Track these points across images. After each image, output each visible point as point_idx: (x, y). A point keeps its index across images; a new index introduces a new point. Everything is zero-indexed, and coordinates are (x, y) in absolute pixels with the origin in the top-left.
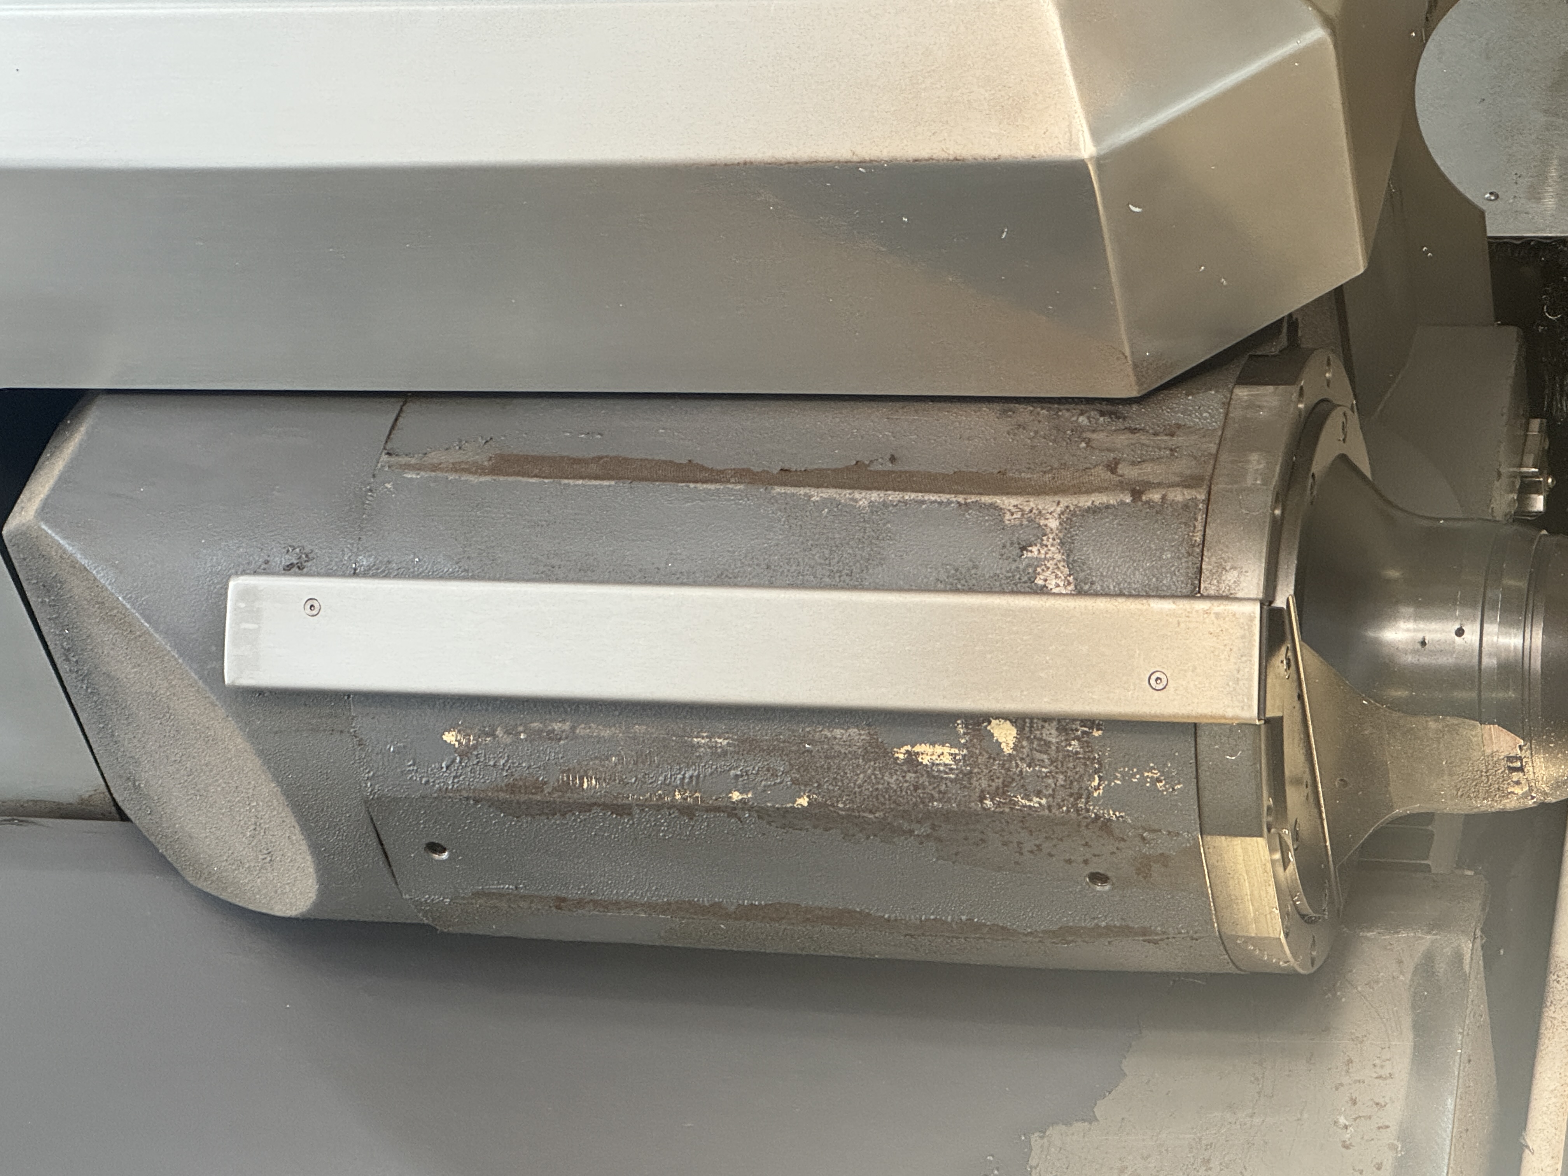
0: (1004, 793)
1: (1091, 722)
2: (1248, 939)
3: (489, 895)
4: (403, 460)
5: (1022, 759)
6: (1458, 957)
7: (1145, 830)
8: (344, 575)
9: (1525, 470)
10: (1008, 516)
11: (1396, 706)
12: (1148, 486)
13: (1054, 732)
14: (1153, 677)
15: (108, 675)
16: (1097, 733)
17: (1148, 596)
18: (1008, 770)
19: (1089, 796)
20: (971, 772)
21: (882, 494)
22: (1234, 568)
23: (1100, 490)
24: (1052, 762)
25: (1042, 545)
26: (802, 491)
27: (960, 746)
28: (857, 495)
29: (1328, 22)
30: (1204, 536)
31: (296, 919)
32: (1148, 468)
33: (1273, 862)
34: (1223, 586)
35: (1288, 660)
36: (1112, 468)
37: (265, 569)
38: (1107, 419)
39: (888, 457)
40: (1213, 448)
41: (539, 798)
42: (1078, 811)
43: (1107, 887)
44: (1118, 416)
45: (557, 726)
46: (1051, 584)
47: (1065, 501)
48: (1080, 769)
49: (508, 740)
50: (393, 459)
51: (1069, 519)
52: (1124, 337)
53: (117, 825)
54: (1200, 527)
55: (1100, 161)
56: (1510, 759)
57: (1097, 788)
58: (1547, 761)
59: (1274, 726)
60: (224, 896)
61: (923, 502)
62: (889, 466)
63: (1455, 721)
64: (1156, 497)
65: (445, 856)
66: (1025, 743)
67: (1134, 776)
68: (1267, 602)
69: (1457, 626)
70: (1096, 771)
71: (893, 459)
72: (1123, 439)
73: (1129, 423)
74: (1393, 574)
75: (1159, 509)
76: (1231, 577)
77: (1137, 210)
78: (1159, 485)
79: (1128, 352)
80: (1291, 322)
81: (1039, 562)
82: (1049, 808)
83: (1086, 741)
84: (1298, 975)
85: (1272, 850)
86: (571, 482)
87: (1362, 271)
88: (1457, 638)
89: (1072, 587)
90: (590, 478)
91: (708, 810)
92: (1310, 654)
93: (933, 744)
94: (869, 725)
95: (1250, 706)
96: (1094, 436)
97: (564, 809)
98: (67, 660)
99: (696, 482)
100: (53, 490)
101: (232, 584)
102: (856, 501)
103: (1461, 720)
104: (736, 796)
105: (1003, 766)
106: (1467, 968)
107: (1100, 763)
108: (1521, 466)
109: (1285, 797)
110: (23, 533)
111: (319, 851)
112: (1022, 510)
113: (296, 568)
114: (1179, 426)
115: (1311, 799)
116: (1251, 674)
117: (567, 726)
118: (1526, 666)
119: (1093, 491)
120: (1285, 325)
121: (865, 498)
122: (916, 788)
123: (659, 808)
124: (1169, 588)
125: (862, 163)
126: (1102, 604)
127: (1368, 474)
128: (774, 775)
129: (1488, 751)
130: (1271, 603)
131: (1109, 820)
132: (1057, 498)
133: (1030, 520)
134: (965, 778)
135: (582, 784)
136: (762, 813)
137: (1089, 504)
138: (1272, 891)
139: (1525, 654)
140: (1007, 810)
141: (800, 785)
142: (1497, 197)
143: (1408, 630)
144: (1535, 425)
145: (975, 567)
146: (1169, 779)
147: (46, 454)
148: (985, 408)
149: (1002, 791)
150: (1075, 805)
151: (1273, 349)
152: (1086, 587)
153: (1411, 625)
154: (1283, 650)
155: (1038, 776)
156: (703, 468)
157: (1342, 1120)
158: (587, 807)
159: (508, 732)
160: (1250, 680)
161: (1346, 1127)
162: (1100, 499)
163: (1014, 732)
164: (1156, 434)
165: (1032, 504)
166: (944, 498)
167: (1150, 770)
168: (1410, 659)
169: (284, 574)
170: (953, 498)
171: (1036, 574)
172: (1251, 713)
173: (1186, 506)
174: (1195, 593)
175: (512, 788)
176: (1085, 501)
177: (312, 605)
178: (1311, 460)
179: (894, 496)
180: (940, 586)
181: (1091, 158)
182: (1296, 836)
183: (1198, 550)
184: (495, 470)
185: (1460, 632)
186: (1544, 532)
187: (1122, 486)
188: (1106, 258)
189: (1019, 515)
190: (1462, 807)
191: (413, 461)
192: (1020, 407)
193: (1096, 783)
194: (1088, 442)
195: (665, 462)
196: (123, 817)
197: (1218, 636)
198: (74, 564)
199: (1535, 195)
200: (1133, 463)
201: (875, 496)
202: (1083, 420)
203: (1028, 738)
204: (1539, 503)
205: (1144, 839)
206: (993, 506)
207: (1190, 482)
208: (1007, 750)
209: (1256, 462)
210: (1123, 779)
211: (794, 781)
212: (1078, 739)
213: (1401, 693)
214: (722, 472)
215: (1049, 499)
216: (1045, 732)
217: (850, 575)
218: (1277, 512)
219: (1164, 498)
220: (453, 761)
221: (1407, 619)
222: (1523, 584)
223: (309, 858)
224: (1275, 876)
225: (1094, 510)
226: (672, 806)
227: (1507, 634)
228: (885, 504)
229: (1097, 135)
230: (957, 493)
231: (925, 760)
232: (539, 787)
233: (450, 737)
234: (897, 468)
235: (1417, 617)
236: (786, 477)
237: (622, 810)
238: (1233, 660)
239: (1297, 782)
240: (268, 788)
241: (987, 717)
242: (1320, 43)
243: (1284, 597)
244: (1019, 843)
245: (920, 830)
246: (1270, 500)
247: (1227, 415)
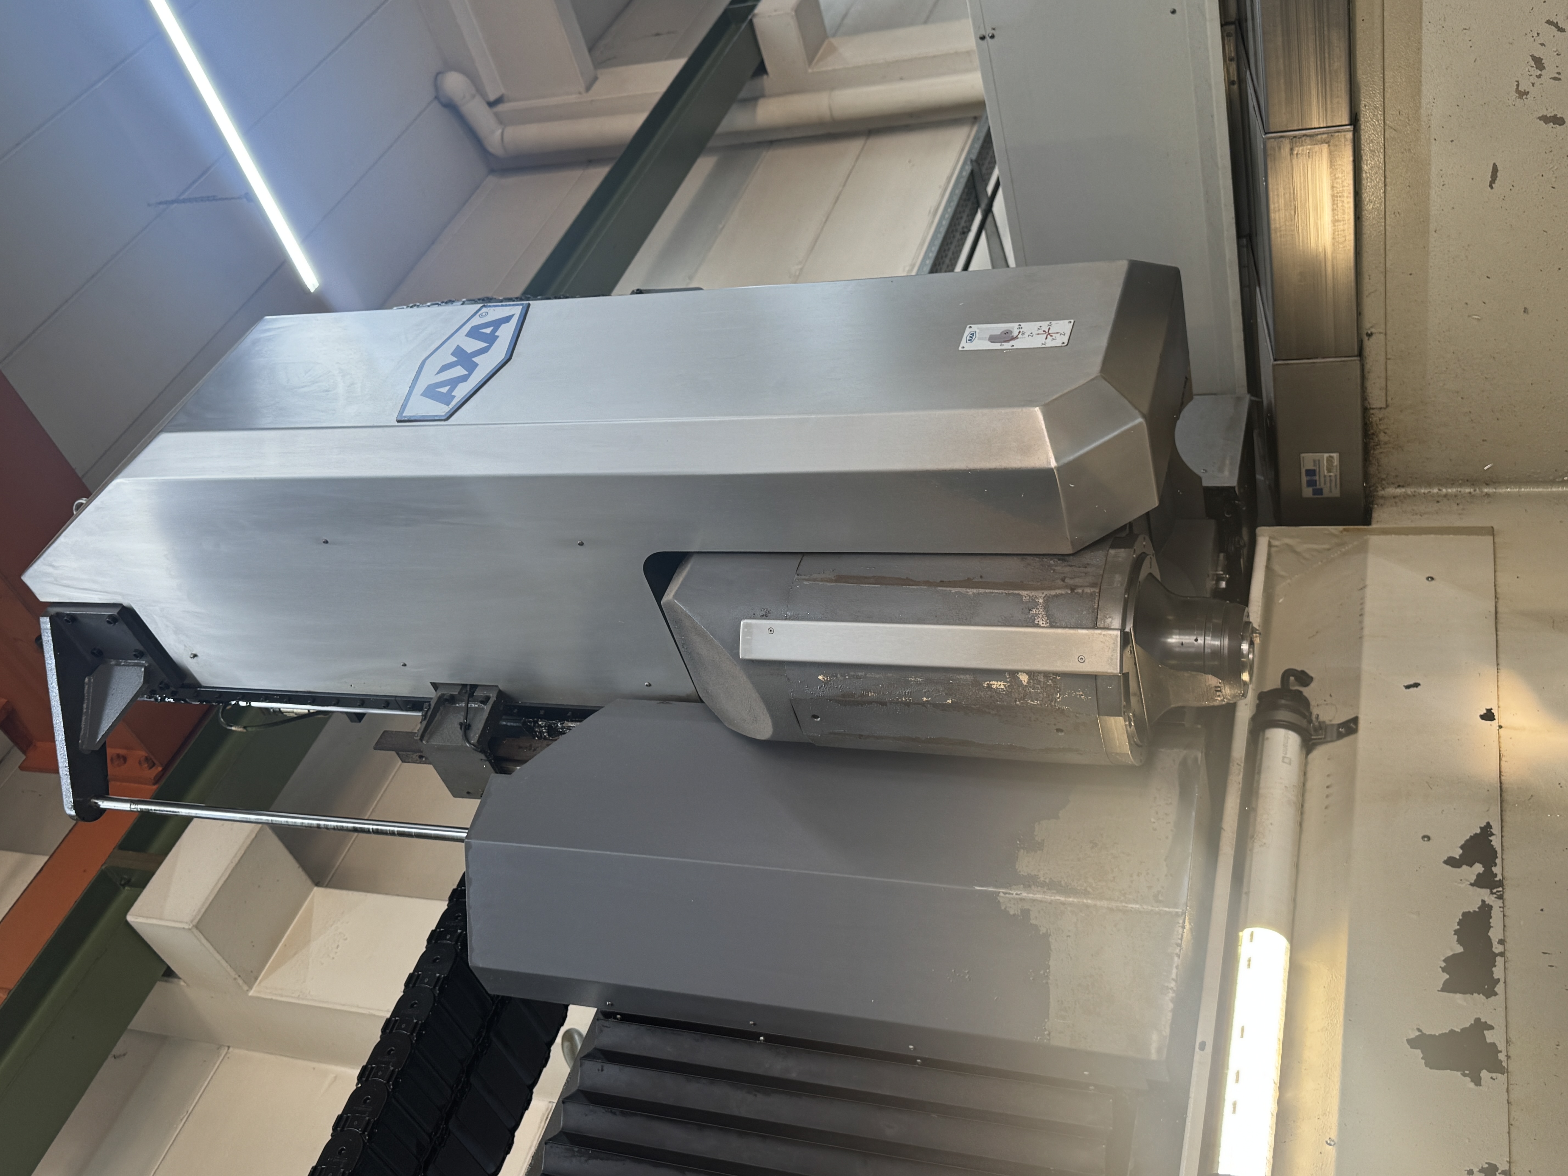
0: (1024, 699)
1: (1056, 674)
2: (1117, 754)
3: (835, 734)
4: (803, 577)
5: (1030, 687)
6: (1196, 759)
7: (1077, 713)
8: (782, 619)
9: (1218, 572)
10: (1024, 598)
11: (1172, 667)
12: (1077, 587)
13: (1042, 677)
14: (1080, 658)
15: (698, 653)
16: (1058, 678)
17: (1077, 628)
18: (1025, 691)
19: (1056, 701)
20: (1011, 692)
21: (977, 590)
22: (1110, 617)
23: (1059, 588)
24: (1042, 688)
25: (1037, 609)
26: (948, 589)
27: (1007, 682)
28: (968, 590)
29: (1144, 416)
30: (1098, 605)
31: (764, 741)
32: (1077, 580)
33: (1126, 725)
34: (1106, 624)
35: (1130, 650)
36: (1063, 580)
37: (754, 617)
38: (1061, 562)
39: (979, 576)
40: (1101, 572)
41: (853, 699)
42: (1052, 706)
43: (1063, 734)
44: (1065, 560)
45: (860, 674)
46: (1041, 623)
47: (1046, 593)
48: (1052, 691)
49: (842, 678)
50: (799, 577)
51: (1047, 599)
52: (1067, 532)
53: (700, 704)
54: (1097, 602)
55: (1059, 469)
56: (1216, 687)
57: (1059, 698)
58: (1230, 688)
59: (1126, 676)
60: (739, 732)
61: (993, 593)
62: (980, 580)
63: (1194, 673)
64: (1080, 591)
65: (819, 719)
66: (1031, 681)
67: (1073, 693)
68: (1122, 630)
69: (1195, 638)
70: (1058, 692)
71: (981, 577)
72: (1067, 569)
73: (1069, 563)
74: (1170, 618)
75: (1081, 595)
76: (1109, 620)
77: (1073, 486)
78: (1081, 586)
79: (1069, 537)
80: (1130, 524)
81: (1037, 615)
82: (1041, 705)
83: (1053, 680)
84: (1136, 766)
85: (1125, 721)
86: (864, 585)
87: (1157, 505)
88: (1195, 642)
89: (1048, 624)
90: (871, 584)
91: (915, 704)
92: (1139, 647)
93: (997, 681)
94: (974, 674)
95: (1117, 669)
96: (1056, 568)
97: (862, 703)
98: (683, 647)
99: (909, 585)
100: (679, 588)
101: (742, 623)
102: (968, 592)
103: (1197, 673)
104: (925, 699)
105: (1023, 689)
106: (1199, 762)
107: (1060, 689)
108: (1217, 571)
109: (1130, 700)
110: (668, 603)
111: (773, 717)
112: (1029, 596)
113: (765, 616)
114: (1088, 564)
115: (1140, 701)
116: (1117, 656)
117: (863, 674)
118: (1222, 651)
119: (1057, 589)
120: (1128, 525)
121: (971, 591)
122: (991, 697)
123: (897, 703)
124: (1085, 625)
125: (970, 470)
126: (1060, 631)
127: (1160, 580)
128: (939, 692)
129: (1207, 684)
130: (1124, 629)
131: (1063, 709)
132: (1042, 591)
133: (1032, 599)
134: (1009, 693)
135: (869, 694)
136: (935, 706)
137: (1054, 593)
138: (1126, 736)
139: (1221, 648)
140: (1025, 705)
141: (948, 695)
142: (1206, 471)
143: (1176, 639)
144: (1222, 555)
145: (1012, 617)
146: (1086, 695)
147: (676, 574)
148: (1015, 558)
149: (1023, 698)
150: (1050, 704)
151: (1123, 534)
152: (1054, 624)
153: (1178, 637)
154: (1129, 647)
155: (1036, 693)
156: (912, 580)
157: (1153, 820)
158: (870, 703)
159: (842, 676)
160: (1117, 659)
161: (1154, 822)
162: (1058, 592)
163: (1027, 677)
164: (1080, 567)
165: (1033, 594)
166: (1000, 591)
167: (1079, 691)
168: (1177, 649)
169: (760, 619)
170: (1004, 591)
171: (1035, 619)
172: (1116, 670)
173: (1091, 594)
174: (1095, 627)
175: (843, 696)
176: (1053, 593)
177: (771, 630)
178: (1138, 577)
179: (982, 591)
180: (1000, 624)
181: (1055, 467)
182: (1134, 715)
183: (1096, 611)
184: (836, 581)
185: (1196, 640)
186: (1228, 602)
187: (1067, 587)
188: (1061, 502)
189: (1028, 598)
190: (1196, 704)
191: (807, 578)
192: (1029, 557)
193: (1058, 696)
194: (1054, 570)
195: (898, 578)
196: (702, 701)
197: (1104, 643)
198: (686, 614)
199: (1221, 470)
200: (1071, 578)
201: (975, 591)
202: (1052, 562)
203: (1033, 680)
204: (1223, 584)
205: (1076, 716)
206: (1018, 594)
207: (1093, 585)
208: (1025, 684)
209: (1118, 578)
210: (1068, 695)
211: (946, 694)
212: (1051, 680)
213: (1173, 662)
214: (919, 582)
215: (1039, 591)
216: (1039, 677)
217: (966, 620)
218: (1126, 596)
219: (1083, 591)
220: (822, 686)
221: (1176, 634)
222: (1220, 622)
223: (770, 720)
224: (1127, 731)
225: (1057, 596)
226: (902, 702)
227: (1214, 640)
228: (978, 593)
229: (1057, 459)
230: (1005, 590)
231: (994, 687)
232: (853, 695)
233: (820, 677)
234: (983, 580)
235: (1180, 634)
236: (942, 583)
237: (883, 704)
238: (1110, 651)
239: (1135, 694)
240: (755, 695)
241: (1017, 672)
242: (1141, 423)
243: (1129, 628)
244: (1030, 717)
245: (993, 712)
246: (1123, 591)
247: (1106, 560)
